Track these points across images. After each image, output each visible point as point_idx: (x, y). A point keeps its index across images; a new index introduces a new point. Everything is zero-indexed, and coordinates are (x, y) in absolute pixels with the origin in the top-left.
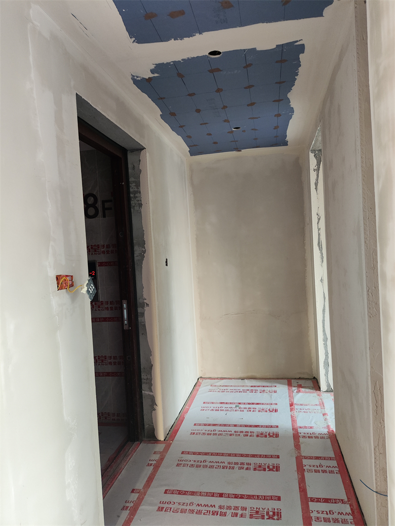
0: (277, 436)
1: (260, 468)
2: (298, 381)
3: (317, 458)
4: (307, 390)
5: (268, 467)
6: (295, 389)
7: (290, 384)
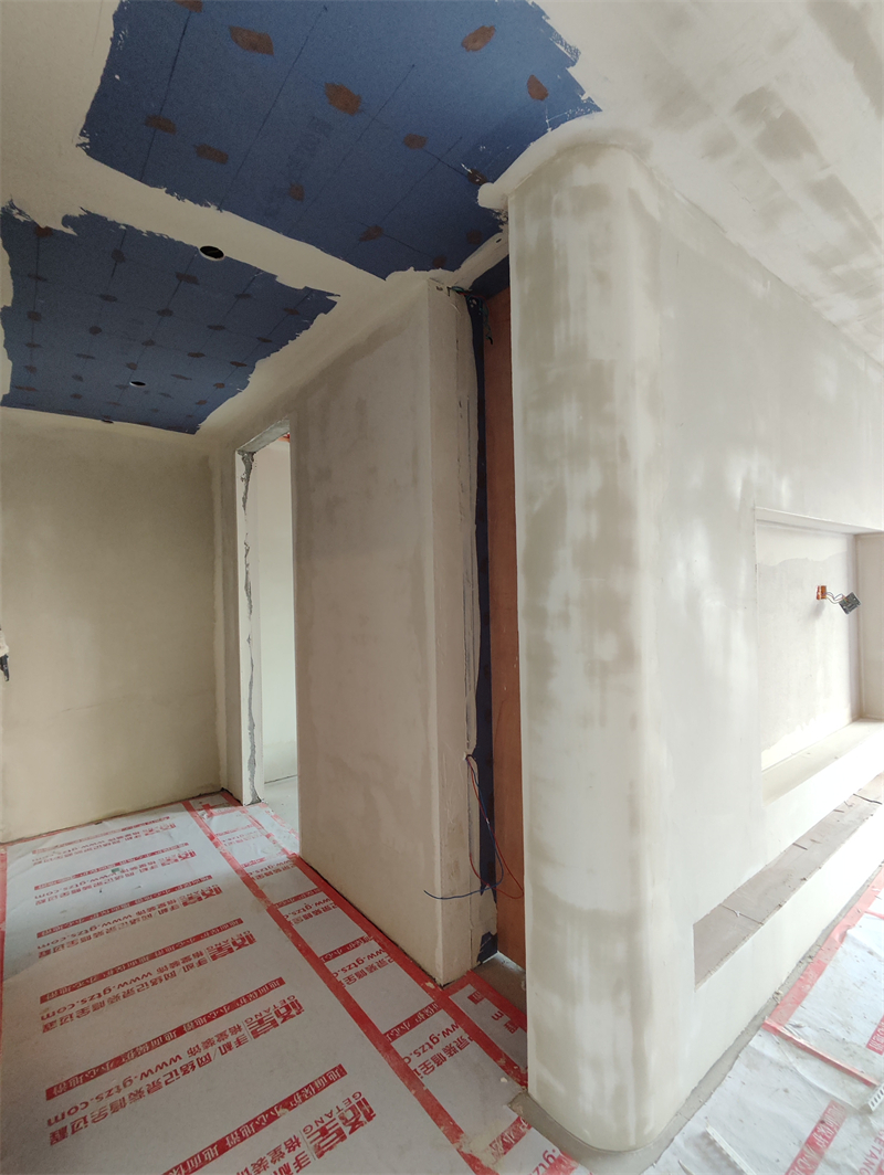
0: (218, 891)
1: (220, 952)
2: (200, 800)
3: (297, 898)
4: (223, 809)
5: (234, 943)
6: (203, 814)
7: (190, 809)
